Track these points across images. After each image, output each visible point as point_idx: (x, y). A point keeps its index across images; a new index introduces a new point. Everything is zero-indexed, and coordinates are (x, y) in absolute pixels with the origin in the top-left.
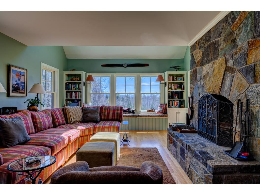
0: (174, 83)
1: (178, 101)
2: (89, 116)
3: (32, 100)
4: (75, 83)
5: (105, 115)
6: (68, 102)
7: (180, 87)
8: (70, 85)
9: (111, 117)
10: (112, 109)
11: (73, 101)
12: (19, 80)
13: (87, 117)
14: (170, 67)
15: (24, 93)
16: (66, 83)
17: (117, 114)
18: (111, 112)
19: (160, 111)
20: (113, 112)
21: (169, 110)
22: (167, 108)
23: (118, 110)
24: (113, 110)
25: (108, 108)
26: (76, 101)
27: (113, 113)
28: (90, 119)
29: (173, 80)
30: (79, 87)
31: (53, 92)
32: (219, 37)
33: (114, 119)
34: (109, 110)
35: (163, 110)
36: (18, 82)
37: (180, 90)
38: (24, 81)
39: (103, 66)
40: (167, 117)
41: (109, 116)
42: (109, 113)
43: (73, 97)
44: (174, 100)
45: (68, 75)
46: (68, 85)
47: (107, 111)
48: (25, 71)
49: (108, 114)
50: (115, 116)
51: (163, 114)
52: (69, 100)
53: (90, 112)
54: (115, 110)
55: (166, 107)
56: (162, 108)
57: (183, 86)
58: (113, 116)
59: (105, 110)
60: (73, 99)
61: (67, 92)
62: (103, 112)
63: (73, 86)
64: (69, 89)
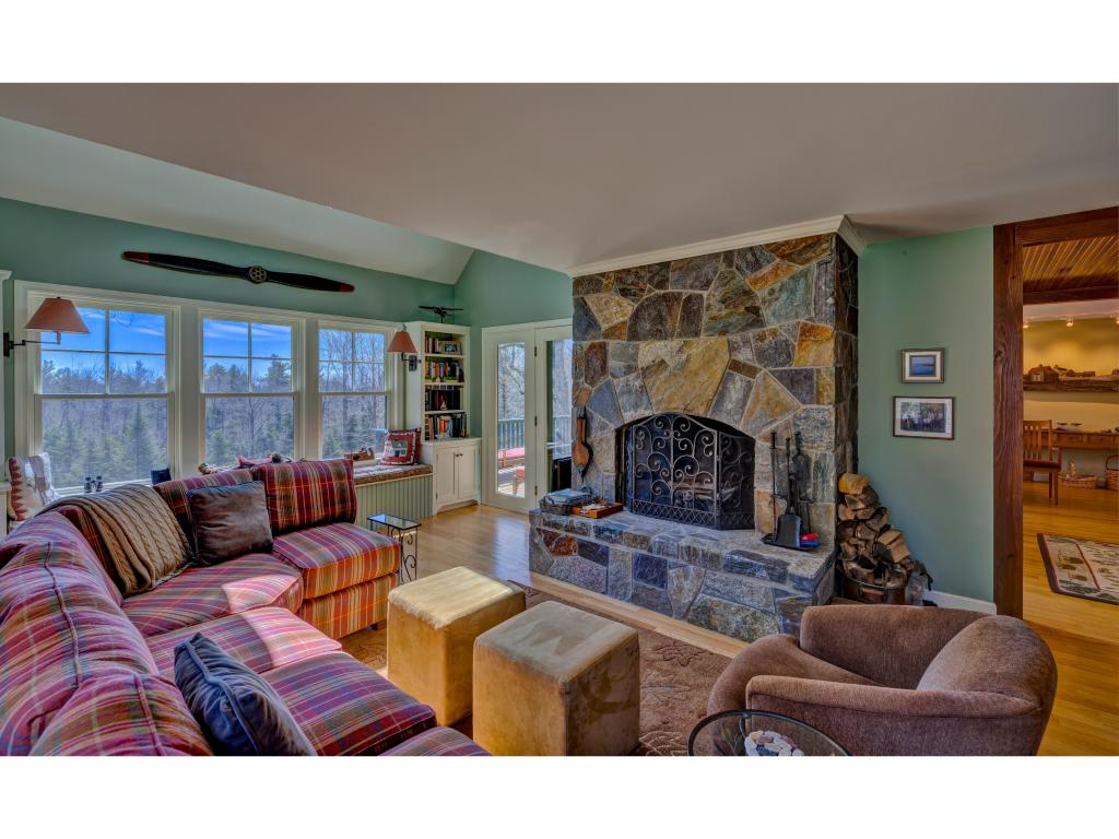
0: (437, 360)
1: (448, 418)
2: (232, 528)
5: (288, 507)
7: (452, 374)
9: (318, 512)
10: (313, 474)
13: (225, 535)
14: (421, 307)
17: (342, 492)
18: (315, 489)
19: (401, 455)
20: (324, 486)
21: (429, 448)
22: (423, 442)
23: (339, 476)
24: (323, 480)
25: (297, 474)
27: (325, 494)
28: (241, 540)
29: (434, 352)
32: (702, 288)
33: (334, 513)
34: (306, 481)
35: (409, 451)
37: (453, 383)
40: (429, 470)
41: (309, 508)
42: (307, 494)
44: (439, 415)
47: (294, 487)
49: (305, 498)
50: (333, 505)
51: (412, 464)
54: (330, 479)
55: (418, 440)
56: (406, 443)
57: (461, 371)
58: (326, 506)
59: (285, 482)
62: (277, 493)
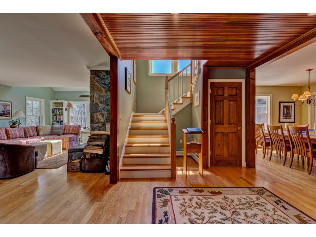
3: (14, 121)
4: (59, 109)
5: (67, 131)
6: (54, 122)
8: (56, 110)
9: (70, 132)
11: (58, 122)
12: (5, 109)
15: (9, 117)
16: (52, 109)
17: (75, 130)
23: (76, 127)
24: (73, 128)
25: (69, 126)
26: (59, 122)
30: (62, 111)
31: (40, 116)
34: (70, 128)
36: (4, 110)
38: (9, 109)
39: (80, 96)
43: (58, 119)
45: (55, 103)
46: (54, 110)
47: (68, 128)
48: (10, 103)
52: (54, 121)
53: (55, 129)
58: (72, 131)
60: (58, 120)
61: (53, 115)
63: (58, 111)
64: (55, 113)
